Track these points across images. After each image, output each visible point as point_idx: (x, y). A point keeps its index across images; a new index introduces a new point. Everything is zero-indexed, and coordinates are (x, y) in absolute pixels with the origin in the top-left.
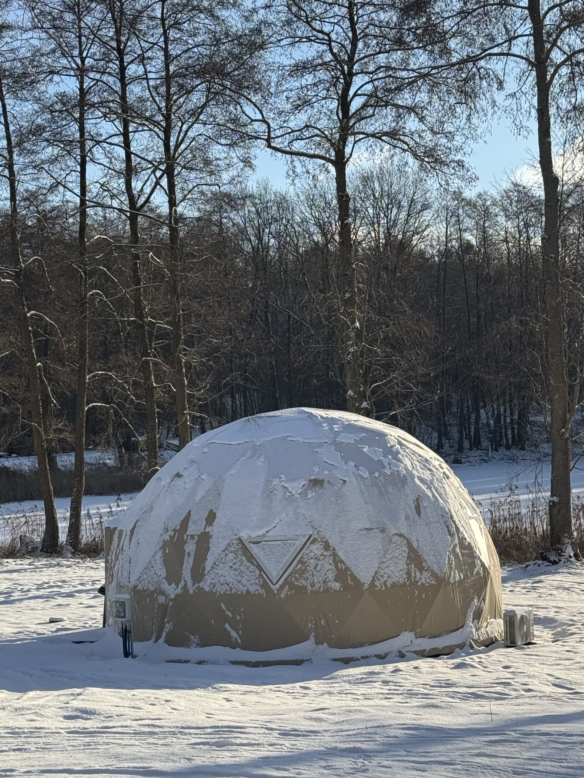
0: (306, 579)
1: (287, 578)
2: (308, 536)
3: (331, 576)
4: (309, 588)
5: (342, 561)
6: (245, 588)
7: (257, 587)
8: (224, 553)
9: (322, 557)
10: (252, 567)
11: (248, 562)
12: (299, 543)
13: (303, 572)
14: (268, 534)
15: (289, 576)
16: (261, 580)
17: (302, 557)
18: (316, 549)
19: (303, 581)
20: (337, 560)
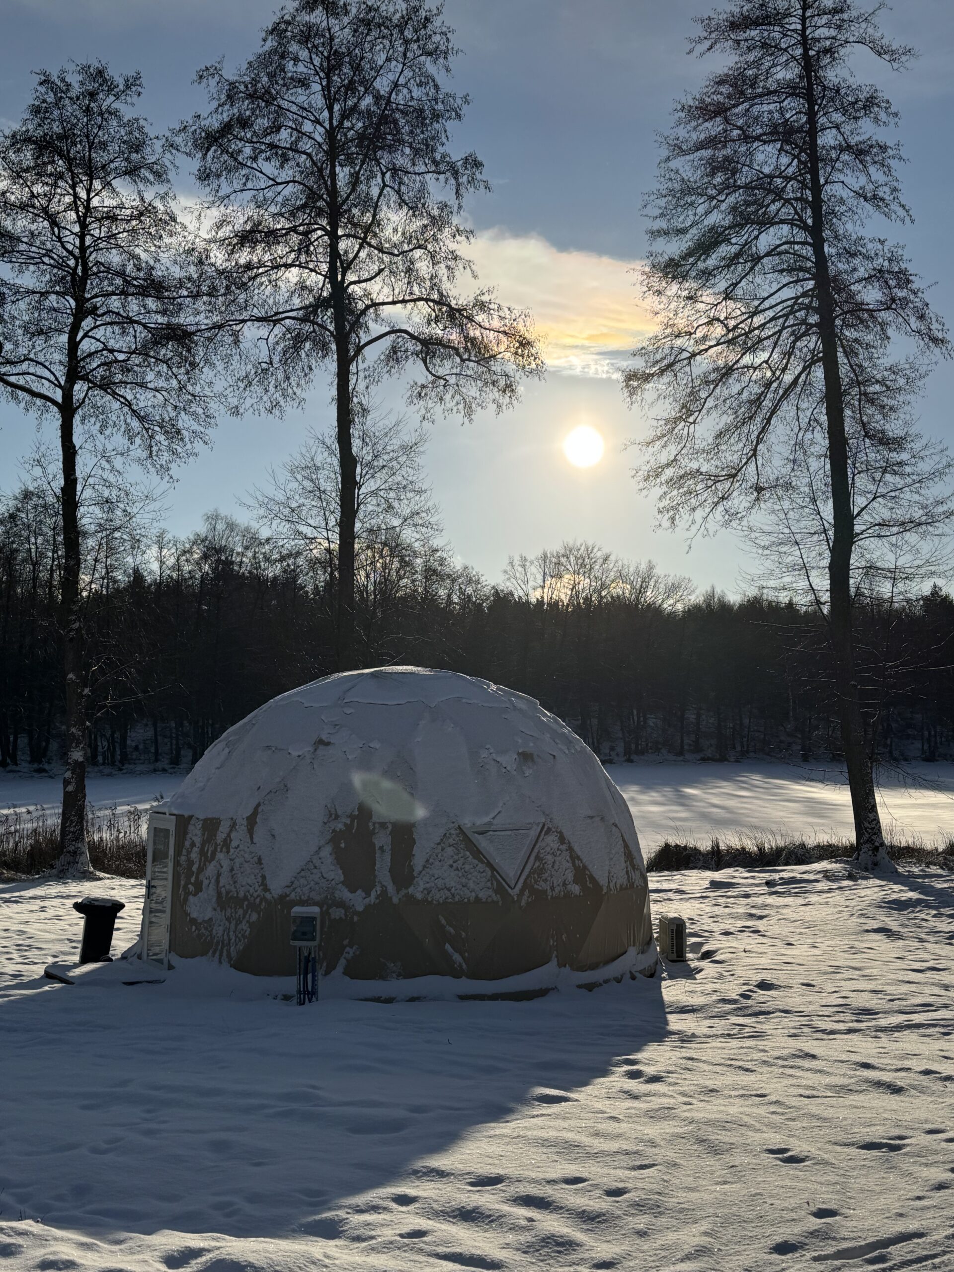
0: (546, 880)
1: (526, 880)
2: (541, 826)
3: (570, 876)
4: (549, 892)
5: (579, 858)
6: (473, 894)
7: (490, 892)
8: (440, 847)
9: (559, 852)
10: (480, 865)
11: (474, 858)
12: (533, 833)
13: (540, 871)
14: (495, 822)
15: (528, 876)
16: (495, 884)
17: (539, 852)
18: (551, 841)
19: (542, 883)
20: (574, 857)
